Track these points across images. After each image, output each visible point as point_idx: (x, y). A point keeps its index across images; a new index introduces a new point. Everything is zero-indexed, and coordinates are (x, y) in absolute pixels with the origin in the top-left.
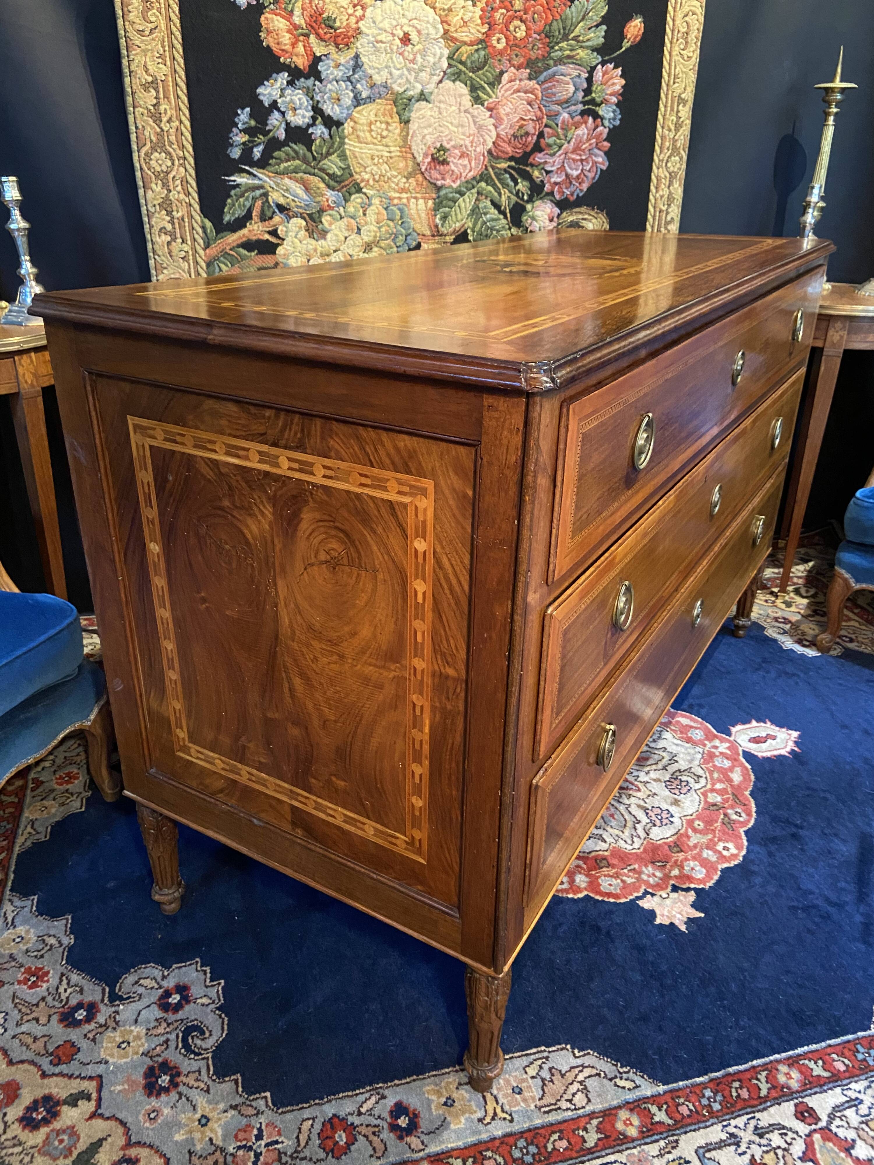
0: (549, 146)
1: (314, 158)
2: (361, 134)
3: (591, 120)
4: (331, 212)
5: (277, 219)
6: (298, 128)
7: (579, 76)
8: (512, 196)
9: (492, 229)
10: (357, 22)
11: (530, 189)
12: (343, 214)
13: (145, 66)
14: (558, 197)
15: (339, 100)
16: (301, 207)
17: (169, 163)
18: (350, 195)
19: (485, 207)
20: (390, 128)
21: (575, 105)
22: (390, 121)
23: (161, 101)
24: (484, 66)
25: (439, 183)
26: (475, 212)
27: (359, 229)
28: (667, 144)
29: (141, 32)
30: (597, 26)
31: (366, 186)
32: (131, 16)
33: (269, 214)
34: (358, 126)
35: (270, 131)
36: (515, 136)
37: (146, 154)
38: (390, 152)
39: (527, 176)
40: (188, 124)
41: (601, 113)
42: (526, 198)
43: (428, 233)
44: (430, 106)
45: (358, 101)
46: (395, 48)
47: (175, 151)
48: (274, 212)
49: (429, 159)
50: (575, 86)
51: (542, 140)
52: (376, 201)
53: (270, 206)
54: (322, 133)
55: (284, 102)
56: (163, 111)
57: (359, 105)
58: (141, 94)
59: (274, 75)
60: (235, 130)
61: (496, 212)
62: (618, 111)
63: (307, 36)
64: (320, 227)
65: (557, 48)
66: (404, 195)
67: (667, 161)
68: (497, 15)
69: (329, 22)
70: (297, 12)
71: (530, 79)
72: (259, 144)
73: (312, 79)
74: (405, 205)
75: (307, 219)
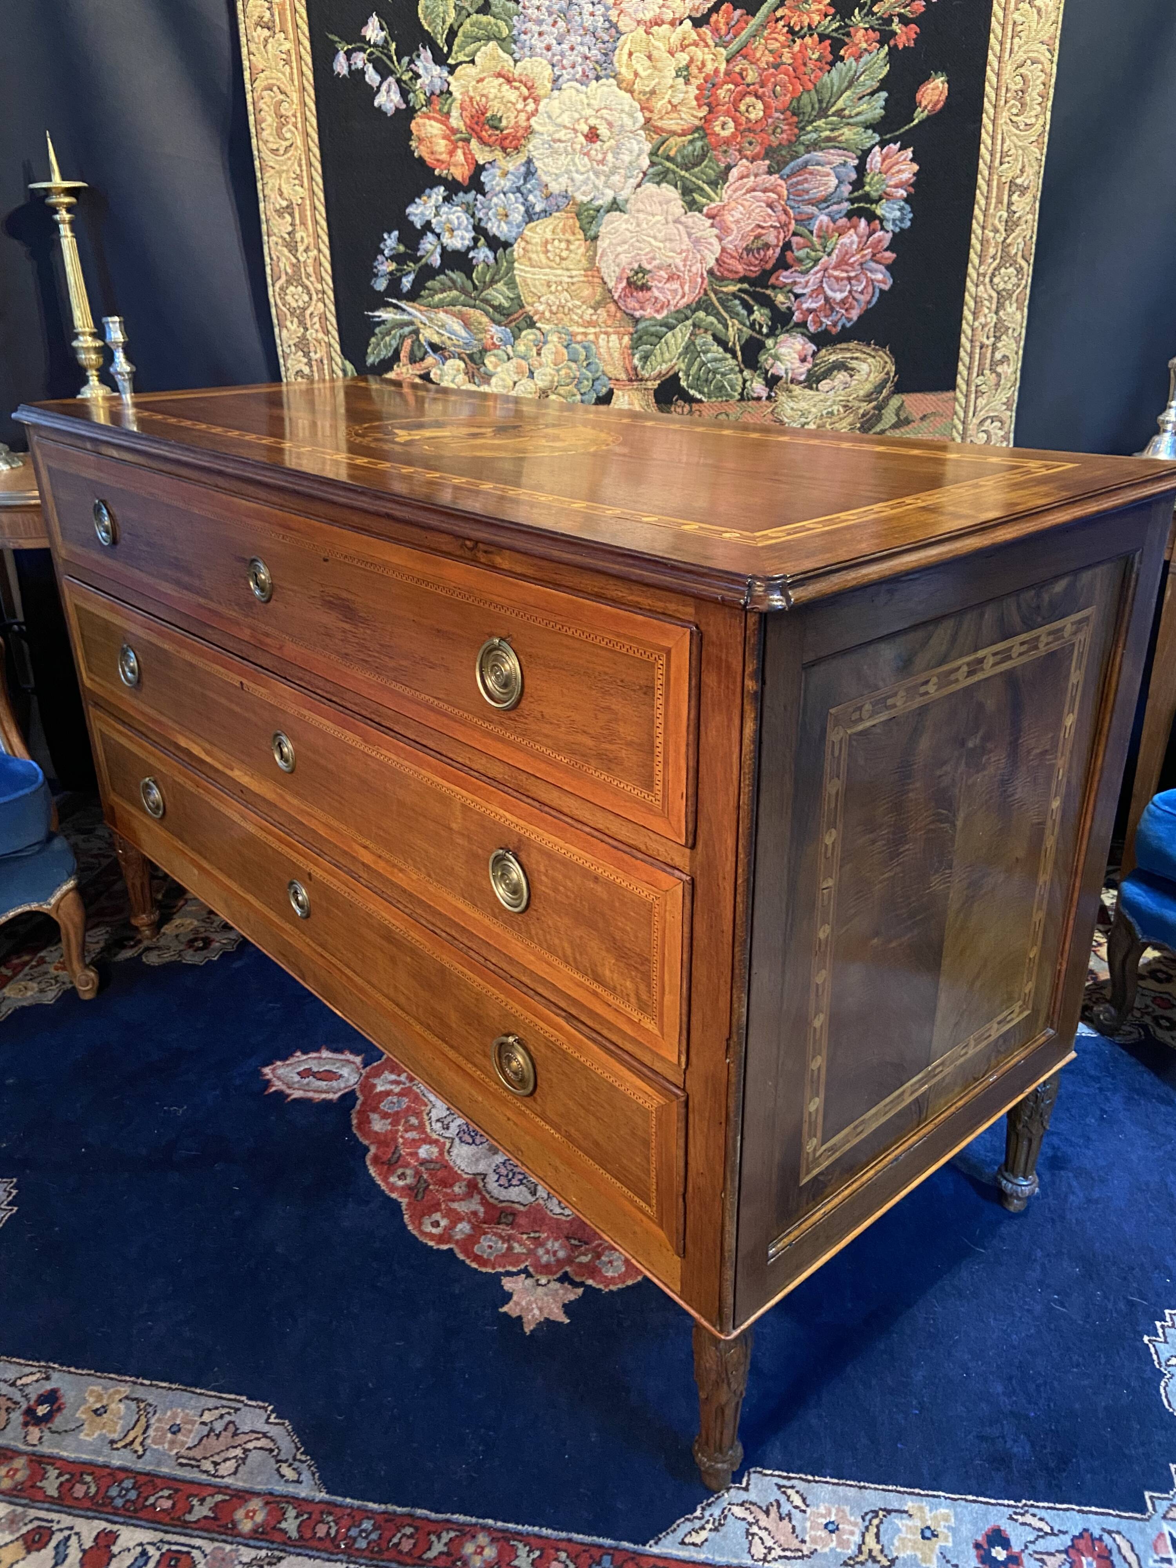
0: (800, 261)
1: (475, 288)
2: (534, 256)
3: (863, 223)
4: (496, 351)
5: (431, 359)
6: (456, 252)
7: (845, 164)
8: (745, 329)
9: (715, 372)
10: (528, 119)
11: (771, 319)
12: (511, 354)
13: (280, 189)
14: (812, 329)
15: (507, 216)
16: (459, 346)
17: (306, 298)
18: (520, 330)
19: (705, 344)
20: (572, 247)
21: (838, 203)
22: (572, 238)
23: (297, 228)
24: (703, 161)
25: (637, 314)
26: (690, 350)
27: (532, 373)
28: (992, 251)
29: (275, 151)
30: (872, 94)
31: (540, 319)
32: (265, 135)
33: (419, 354)
34: (529, 247)
35: (422, 257)
36: (748, 250)
37: (281, 289)
38: (571, 277)
39: (767, 302)
40: (327, 252)
41: (879, 212)
42: (765, 330)
43: (623, 376)
44: (626, 216)
45: (530, 216)
46: (579, 146)
47: (313, 284)
48: (426, 352)
49: (624, 283)
50: (837, 177)
51: (788, 254)
52: (554, 338)
53: (420, 345)
54: (487, 256)
55: (439, 222)
56: (299, 239)
57: (531, 220)
58: (275, 220)
59: (428, 191)
60: (380, 257)
61: (721, 350)
62: (908, 208)
63: (467, 141)
64: (482, 369)
65: (809, 128)
66: (592, 330)
67: (993, 275)
68: (721, 93)
69: (494, 123)
70: (455, 113)
71: (770, 173)
72: (410, 272)
73: (474, 192)
74: (593, 342)
75: (467, 360)
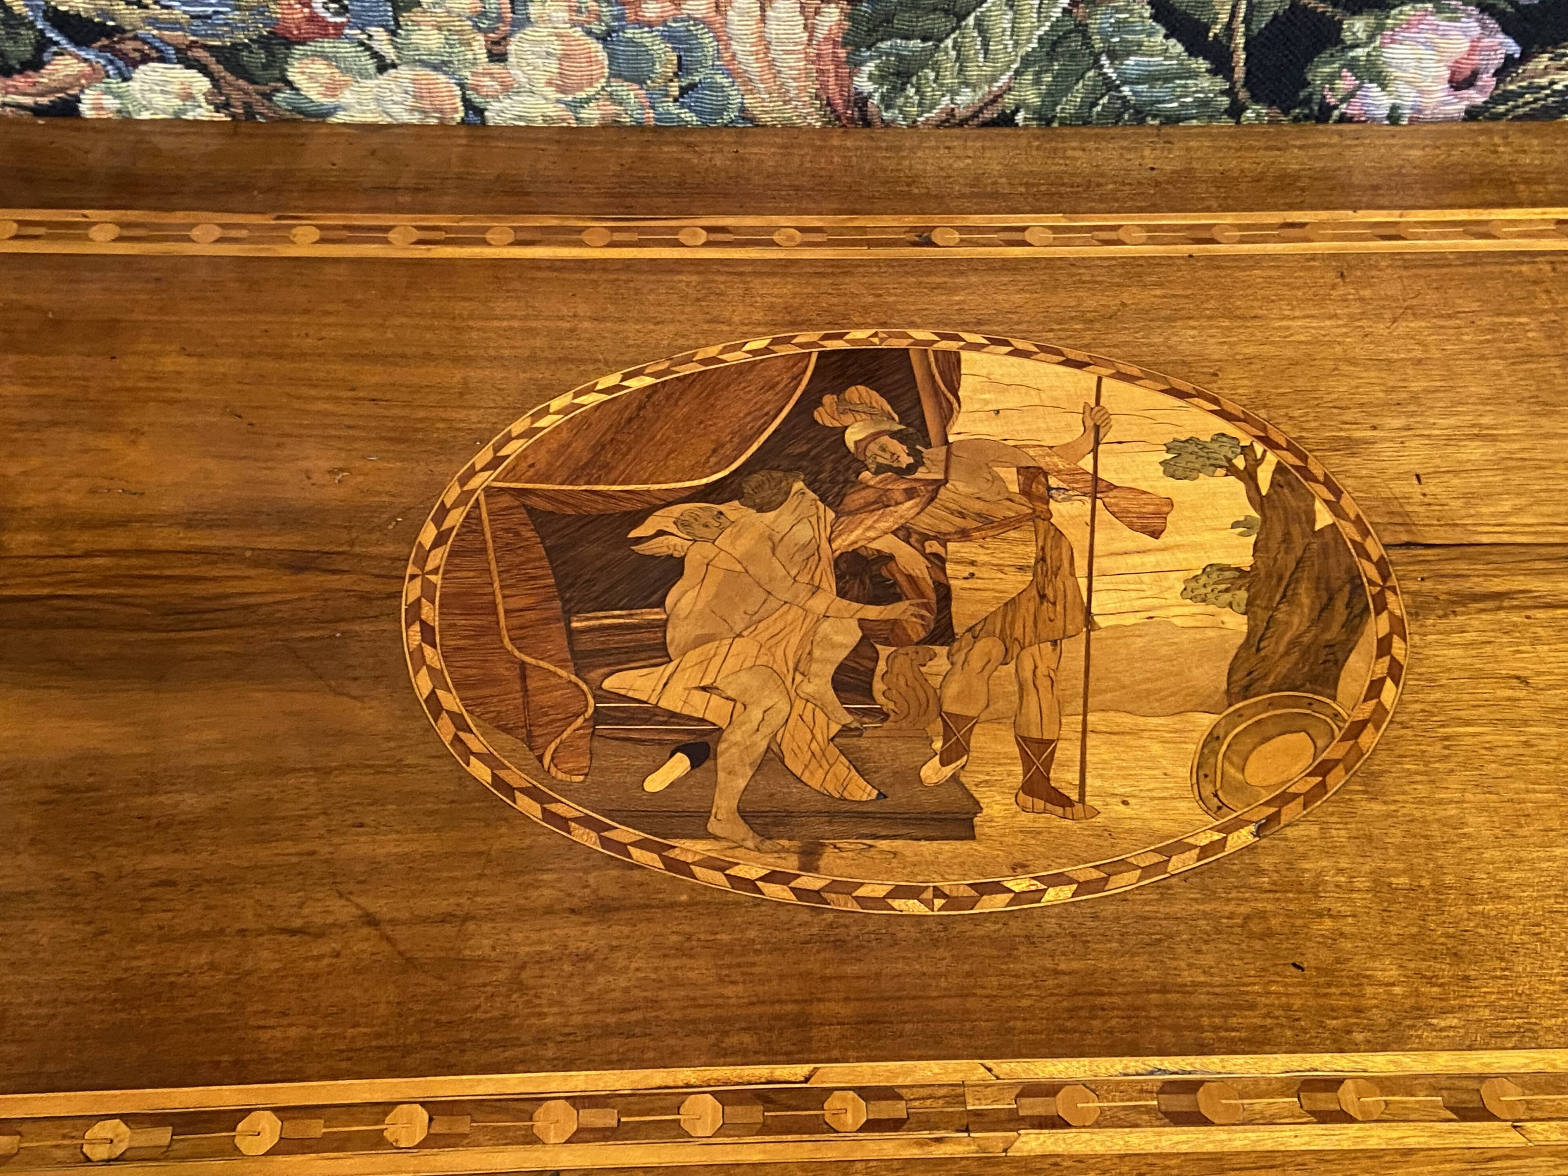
4: (327, 45)
12: (389, 52)
16: (175, 25)
61: (1176, 47)
64: (282, 97)
74: (707, 24)
75: (217, 68)
